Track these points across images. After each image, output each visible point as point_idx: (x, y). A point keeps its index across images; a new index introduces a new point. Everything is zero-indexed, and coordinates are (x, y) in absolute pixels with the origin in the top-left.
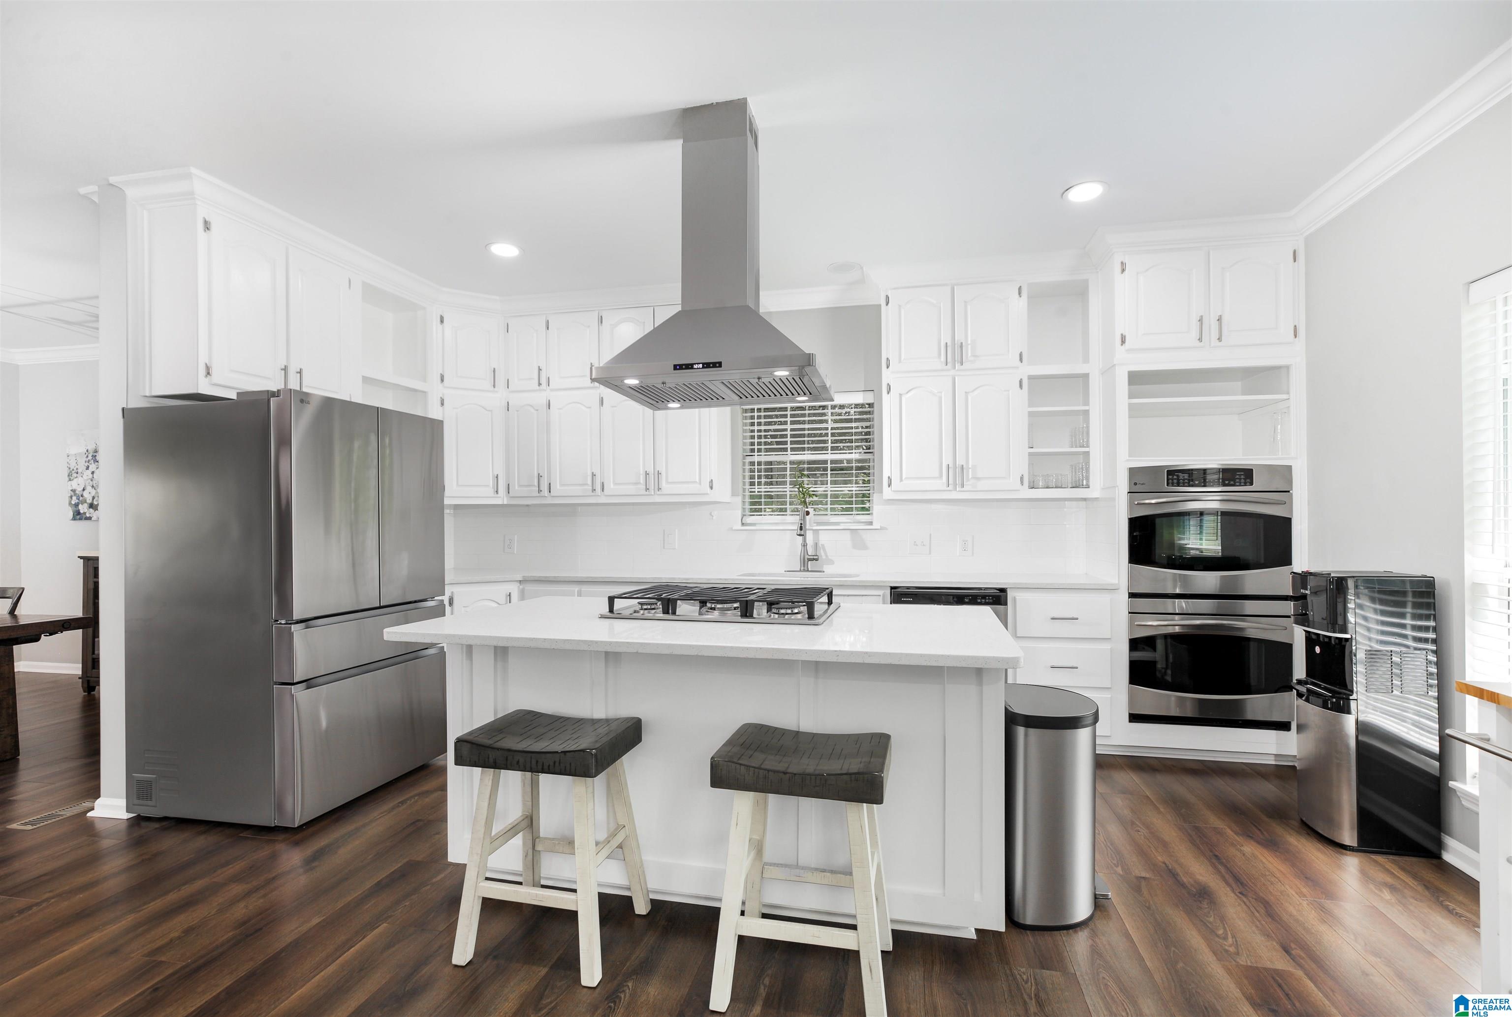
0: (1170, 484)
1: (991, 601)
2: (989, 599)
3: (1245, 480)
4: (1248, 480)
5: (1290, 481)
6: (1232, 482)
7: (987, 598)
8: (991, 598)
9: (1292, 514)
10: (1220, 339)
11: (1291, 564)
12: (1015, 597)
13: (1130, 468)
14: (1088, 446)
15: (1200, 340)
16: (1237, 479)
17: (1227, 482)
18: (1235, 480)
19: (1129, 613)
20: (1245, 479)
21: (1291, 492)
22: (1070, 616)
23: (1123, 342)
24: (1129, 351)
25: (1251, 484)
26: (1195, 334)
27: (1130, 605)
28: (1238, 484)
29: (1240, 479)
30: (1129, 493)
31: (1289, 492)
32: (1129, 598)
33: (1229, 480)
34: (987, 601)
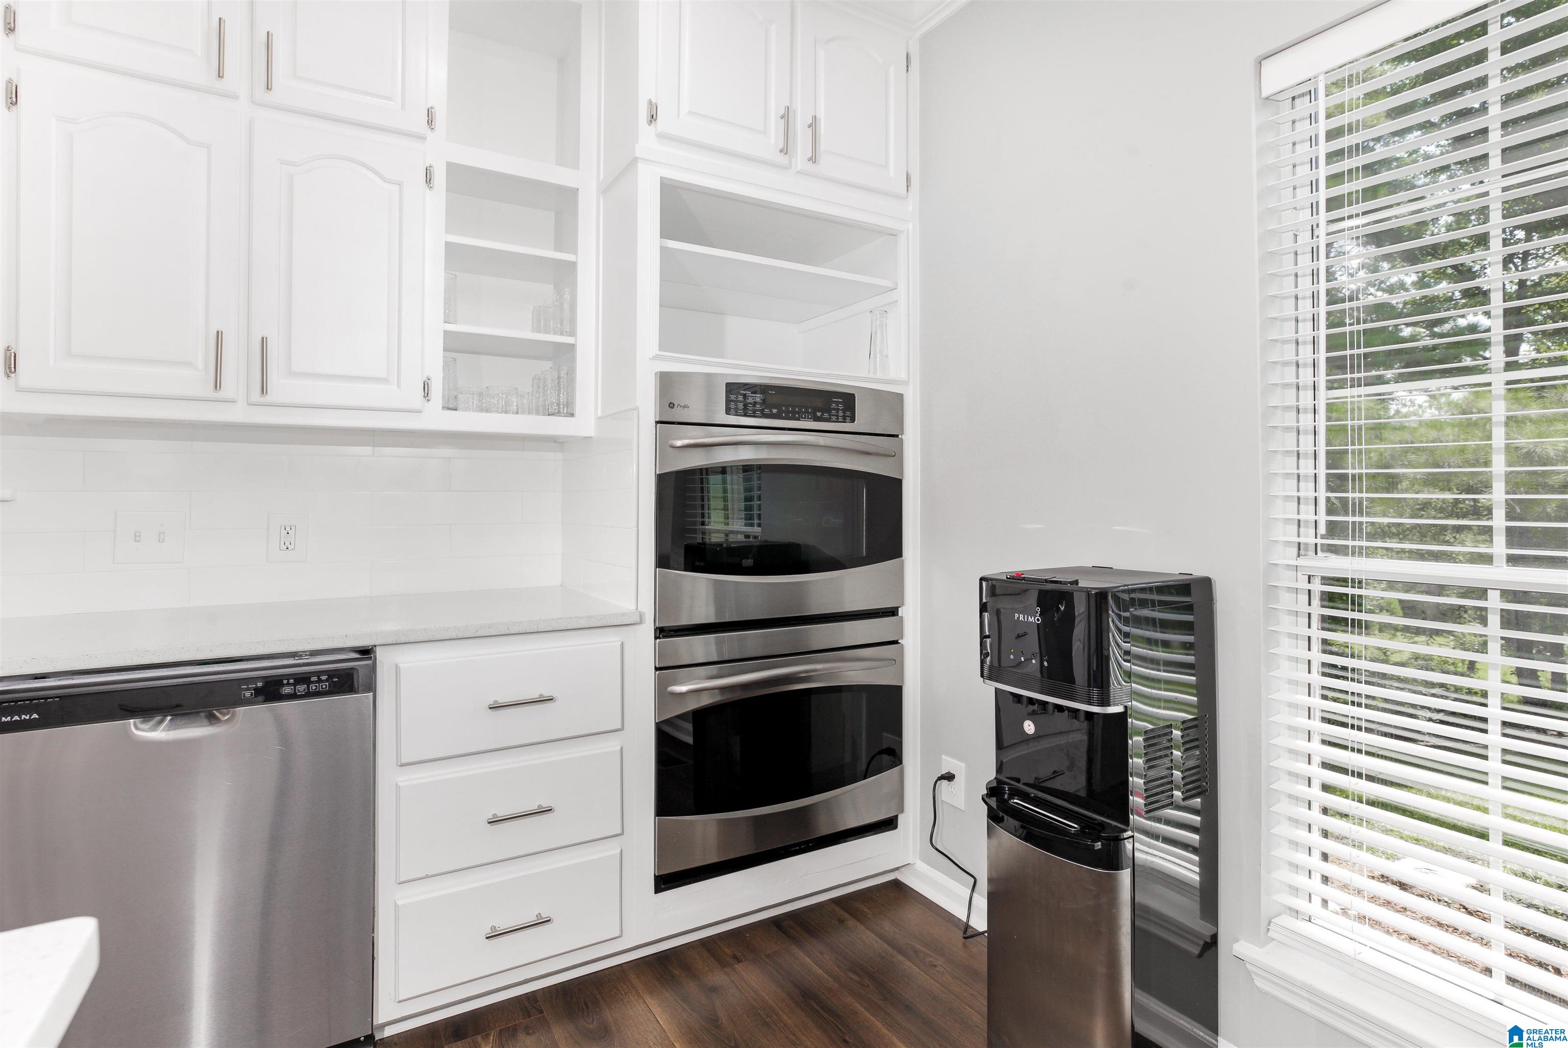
0: (733, 411)
1: (325, 686)
2: (320, 681)
3: (844, 413)
4: (848, 413)
5: (899, 418)
6: (826, 415)
7: (314, 679)
8: (324, 678)
9: (902, 474)
10: (813, 159)
11: (901, 556)
12: (397, 665)
13: (661, 372)
14: (572, 333)
15: (784, 151)
16: (834, 409)
17: (819, 414)
18: (831, 412)
19: (657, 669)
20: (844, 411)
21: (900, 436)
22: (535, 695)
23: (652, 118)
24: (662, 136)
25: (853, 420)
26: (774, 138)
27: (660, 653)
28: (834, 418)
29: (837, 410)
30: (657, 422)
31: (897, 436)
32: (656, 638)
33: (823, 411)
34: (313, 687)
